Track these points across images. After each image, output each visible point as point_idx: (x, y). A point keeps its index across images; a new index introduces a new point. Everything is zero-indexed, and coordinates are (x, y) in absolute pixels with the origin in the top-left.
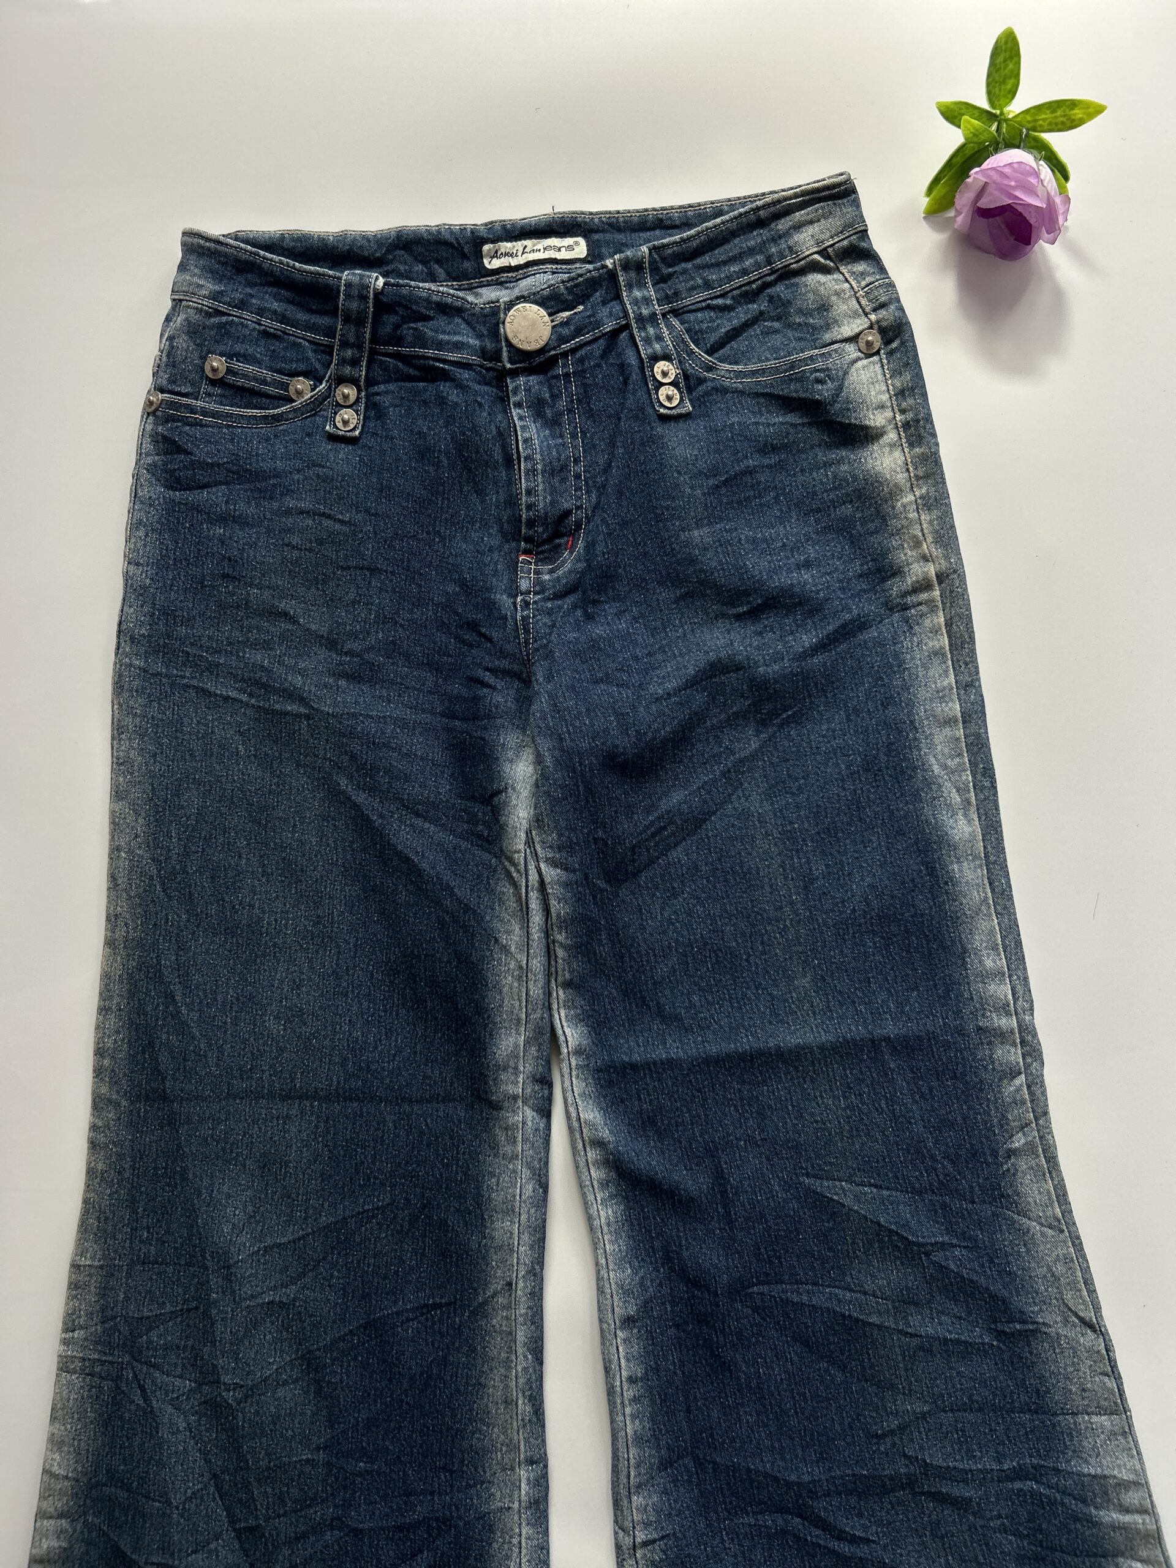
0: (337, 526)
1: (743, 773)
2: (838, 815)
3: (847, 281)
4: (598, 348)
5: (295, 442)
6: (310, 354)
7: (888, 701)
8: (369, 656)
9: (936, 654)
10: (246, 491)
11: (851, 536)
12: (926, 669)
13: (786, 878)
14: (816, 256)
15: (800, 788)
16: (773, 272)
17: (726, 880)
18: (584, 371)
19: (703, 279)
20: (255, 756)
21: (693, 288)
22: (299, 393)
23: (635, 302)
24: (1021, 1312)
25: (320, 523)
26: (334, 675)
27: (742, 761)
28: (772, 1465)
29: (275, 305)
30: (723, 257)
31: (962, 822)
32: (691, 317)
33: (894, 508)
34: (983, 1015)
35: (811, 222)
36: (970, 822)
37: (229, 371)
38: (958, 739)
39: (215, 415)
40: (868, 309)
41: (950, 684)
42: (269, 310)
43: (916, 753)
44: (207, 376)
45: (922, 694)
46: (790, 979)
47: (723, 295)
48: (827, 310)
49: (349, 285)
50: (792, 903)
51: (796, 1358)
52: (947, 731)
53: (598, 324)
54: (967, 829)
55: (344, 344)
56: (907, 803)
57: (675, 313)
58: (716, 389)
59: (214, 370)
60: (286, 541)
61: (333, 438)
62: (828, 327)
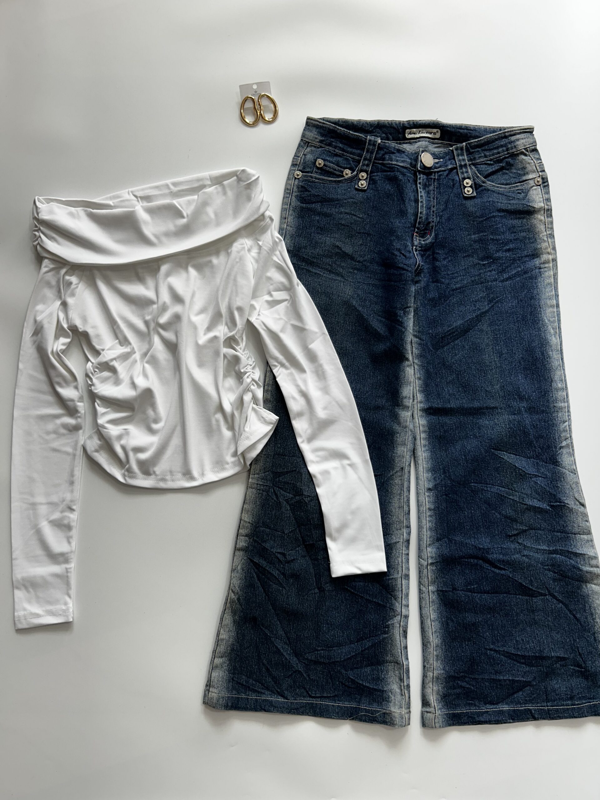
0: (357, 219)
1: (482, 317)
2: (512, 334)
3: (532, 160)
4: (445, 173)
5: (345, 190)
6: (351, 162)
7: (532, 298)
8: (365, 263)
9: (549, 284)
10: (327, 205)
11: (525, 243)
12: (545, 288)
13: (493, 353)
14: (523, 150)
15: (500, 324)
16: (508, 154)
17: (474, 351)
18: (440, 179)
19: (484, 154)
20: (324, 292)
21: (480, 157)
22: (347, 174)
23: (460, 160)
24: (560, 499)
25: (352, 218)
26: (353, 268)
27: (483, 313)
28: (474, 542)
29: (341, 145)
30: (492, 147)
31: (554, 339)
32: (479, 166)
33: (539, 236)
34: (556, 402)
35: (523, 139)
36: (556, 339)
37: (324, 165)
38: (554, 312)
39: (318, 179)
40: (539, 170)
41: (553, 294)
42: (339, 146)
43: (540, 315)
44: (316, 166)
45: (543, 297)
46: (493, 386)
47: (491, 160)
48: (525, 169)
49: (370, 140)
50: (495, 361)
51: (484, 509)
52: (551, 309)
53: (447, 166)
54: (555, 341)
55: (365, 159)
56: (536, 331)
57: (474, 165)
58: (485, 189)
59: (320, 164)
60: (340, 222)
61: (357, 190)
62: (524, 175)
